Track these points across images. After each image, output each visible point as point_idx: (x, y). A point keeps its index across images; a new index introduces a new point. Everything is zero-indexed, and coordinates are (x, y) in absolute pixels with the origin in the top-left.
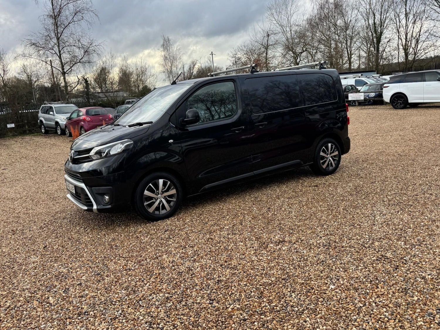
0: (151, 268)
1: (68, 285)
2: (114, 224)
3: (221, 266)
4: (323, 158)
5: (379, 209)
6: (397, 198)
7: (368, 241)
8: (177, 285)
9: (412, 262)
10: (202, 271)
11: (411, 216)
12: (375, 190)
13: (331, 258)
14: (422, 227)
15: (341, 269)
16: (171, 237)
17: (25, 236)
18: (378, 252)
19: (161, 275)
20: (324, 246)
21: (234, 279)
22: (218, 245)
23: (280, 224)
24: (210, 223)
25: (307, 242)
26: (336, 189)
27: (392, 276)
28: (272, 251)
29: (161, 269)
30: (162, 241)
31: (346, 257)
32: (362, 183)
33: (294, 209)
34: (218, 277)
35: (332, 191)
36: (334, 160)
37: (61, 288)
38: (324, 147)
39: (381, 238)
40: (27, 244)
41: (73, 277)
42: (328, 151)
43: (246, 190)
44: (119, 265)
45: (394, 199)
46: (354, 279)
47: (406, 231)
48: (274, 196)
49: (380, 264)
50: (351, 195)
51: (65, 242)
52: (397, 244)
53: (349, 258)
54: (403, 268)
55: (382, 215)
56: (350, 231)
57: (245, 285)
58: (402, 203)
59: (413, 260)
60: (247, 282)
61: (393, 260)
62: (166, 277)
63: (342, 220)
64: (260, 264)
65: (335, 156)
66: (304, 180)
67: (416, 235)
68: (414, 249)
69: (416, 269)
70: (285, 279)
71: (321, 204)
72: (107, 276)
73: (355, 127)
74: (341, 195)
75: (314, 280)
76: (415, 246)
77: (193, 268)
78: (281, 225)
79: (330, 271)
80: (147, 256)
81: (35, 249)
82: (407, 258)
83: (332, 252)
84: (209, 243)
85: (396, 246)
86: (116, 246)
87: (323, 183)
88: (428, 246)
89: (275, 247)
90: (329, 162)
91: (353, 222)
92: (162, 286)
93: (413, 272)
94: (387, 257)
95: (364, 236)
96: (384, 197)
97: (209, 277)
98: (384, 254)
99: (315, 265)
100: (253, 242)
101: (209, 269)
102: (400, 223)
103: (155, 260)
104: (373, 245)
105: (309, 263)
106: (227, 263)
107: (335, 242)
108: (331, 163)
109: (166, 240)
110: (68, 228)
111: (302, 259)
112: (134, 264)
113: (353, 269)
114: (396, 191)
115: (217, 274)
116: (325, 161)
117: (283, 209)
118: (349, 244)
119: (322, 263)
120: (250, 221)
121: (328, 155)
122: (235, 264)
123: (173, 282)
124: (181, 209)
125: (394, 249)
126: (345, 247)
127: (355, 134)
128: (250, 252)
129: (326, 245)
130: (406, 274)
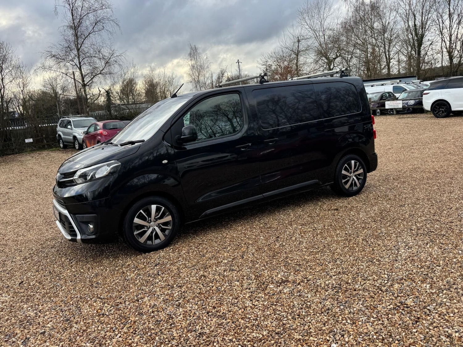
0: (128, 313)
1: (30, 333)
2: (102, 255)
3: (208, 313)
4: (345, 177)
5: (405, 240)
6: (428, 226)
7: (386, 282)
8: (151, 338)
9: (437, 313)
10: (184, 319)
11: (442, 250)
12: (403, 216)
13: (338, 305)
14: (454, 265)
15: (349, 321)
16: (160, 273)
17: (5, 269)
18: (396, 298)
19: (137, 324)
20: (333, 288)
21: (219, 333)
22: (211, 284)
23: (287, 258)
24: (208, 255)
25: (314, 283)
26: (359, 214)
27: (411, 332)
28: (271, 294)
29: (138, 316)
30: (149, 278)
31: (357, 304)
32: (389, 206)
33: (306, 239)
34: (201, 329)
35: (353, 216)
36: (358, 179)
37: (21, 337)
38: (346, 165)
39: (402, 279)
40: (3, 279)
41: (39, 323)
42: (351, 169)
43: (257, 214)
44: (93, 308)
45: (424, 227)
46: (363, 335)
47: (434, 270)
48: (286, 222)
49: (397, 314)
50: (374, 221)
51: (45, 276)
52: (422, 287)
53: (361, 306)
54: (424, 322)
55: (407, 248)
56: (367, 269)
57: (230, 340)
58: (433, 232)
59: (438, 310)
60: (234, 337)
61: (414, 309)
62: (142, 327)
63: (360, 253)
64: (253, 312)
65: (359, 175)
66: (324, 203)
67: (445, 276)
68: (441, 295)
69: (441, 324)
70: (279, 334)
71: (338, 232)
72: (76, 323)
73: (390, 139)
74: (363, 221)
75: (313, 336)
76: (443, 291)
77: (174, 316)
78: (288, 260)
79: (335, 323)
80: (127, 297)
81: (10, 285)
82: (431, 307)
83: (341, 297)
84: (200, 281)
85: (420, 289)
86: (98, 283)
87: (345, 206)
88: (459, 290)
89: (275, 289)
90: (353, 181)
91: (372, 256)
92: (134, 339)
93: (436, 327)
94: (407, 305)
95: (383, 276)
96: (412, 225)
97: (190, 328)
98: (403, 301)
99: (318, 315)
100: (251, 282)
101: (193, 316)
102: (428, 259)
103: (135, 304)
104: (392, 289)
105: (312, 312)
106: (216, 310)
107: (347, 283)
108: (355, 182)
109: (154, 277)
110: (53, 259)
111: (304, 306)
112: (111, 307)
113: (364, 321)
114: (428, 216)
115: (201, 324)
116: (348, 181)
117: (294, 238)
118: (363, 287)
119: (327, 312)
120: (253, 254)
121: (351, 173)
122: (224, 311)
123: (147, 334)
124: (179, 237)
125: (417, 293)
126: (358, 290)
127: (389, 147)
128: (244, 295)
129: (336, 287)
130: (428, 330)
